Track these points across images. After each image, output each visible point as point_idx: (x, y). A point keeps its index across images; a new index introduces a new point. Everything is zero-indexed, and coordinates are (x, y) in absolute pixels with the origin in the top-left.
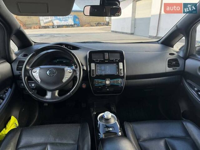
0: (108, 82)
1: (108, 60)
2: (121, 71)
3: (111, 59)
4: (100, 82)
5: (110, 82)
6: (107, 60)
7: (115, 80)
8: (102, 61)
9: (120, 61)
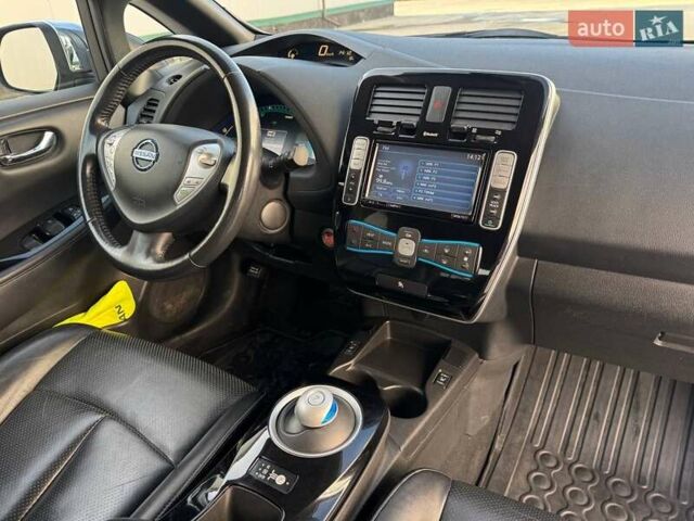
0: (407, 248)
1: (443, 127)
2: (494, 204)
3: (456, 124)
4: (371, 238)
5: (418, 250)
6: (432, 127)
7: (447, 245)
8: (409, 129)
9: (506, 142)
